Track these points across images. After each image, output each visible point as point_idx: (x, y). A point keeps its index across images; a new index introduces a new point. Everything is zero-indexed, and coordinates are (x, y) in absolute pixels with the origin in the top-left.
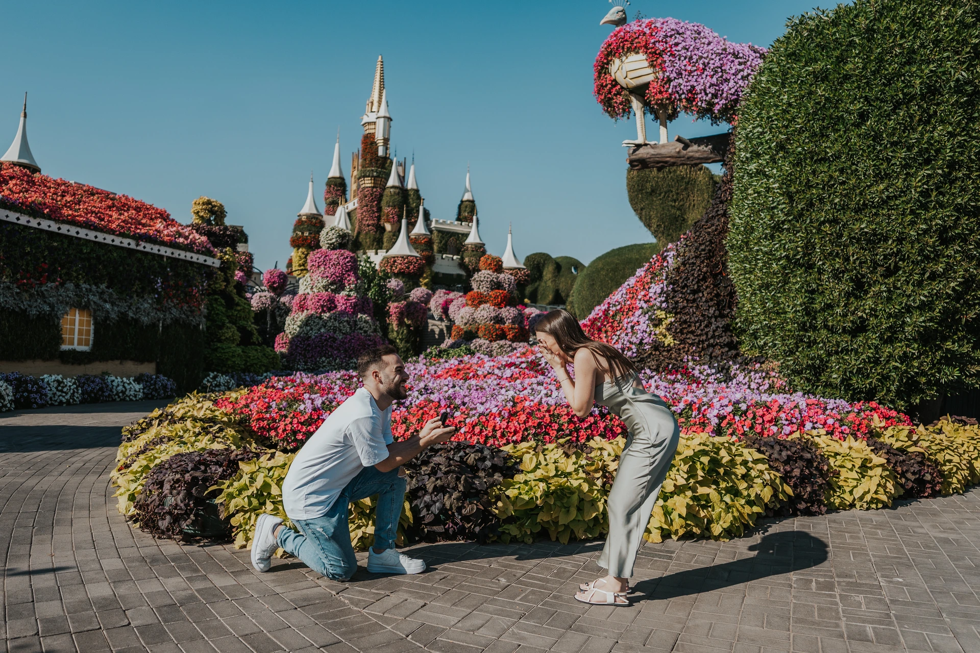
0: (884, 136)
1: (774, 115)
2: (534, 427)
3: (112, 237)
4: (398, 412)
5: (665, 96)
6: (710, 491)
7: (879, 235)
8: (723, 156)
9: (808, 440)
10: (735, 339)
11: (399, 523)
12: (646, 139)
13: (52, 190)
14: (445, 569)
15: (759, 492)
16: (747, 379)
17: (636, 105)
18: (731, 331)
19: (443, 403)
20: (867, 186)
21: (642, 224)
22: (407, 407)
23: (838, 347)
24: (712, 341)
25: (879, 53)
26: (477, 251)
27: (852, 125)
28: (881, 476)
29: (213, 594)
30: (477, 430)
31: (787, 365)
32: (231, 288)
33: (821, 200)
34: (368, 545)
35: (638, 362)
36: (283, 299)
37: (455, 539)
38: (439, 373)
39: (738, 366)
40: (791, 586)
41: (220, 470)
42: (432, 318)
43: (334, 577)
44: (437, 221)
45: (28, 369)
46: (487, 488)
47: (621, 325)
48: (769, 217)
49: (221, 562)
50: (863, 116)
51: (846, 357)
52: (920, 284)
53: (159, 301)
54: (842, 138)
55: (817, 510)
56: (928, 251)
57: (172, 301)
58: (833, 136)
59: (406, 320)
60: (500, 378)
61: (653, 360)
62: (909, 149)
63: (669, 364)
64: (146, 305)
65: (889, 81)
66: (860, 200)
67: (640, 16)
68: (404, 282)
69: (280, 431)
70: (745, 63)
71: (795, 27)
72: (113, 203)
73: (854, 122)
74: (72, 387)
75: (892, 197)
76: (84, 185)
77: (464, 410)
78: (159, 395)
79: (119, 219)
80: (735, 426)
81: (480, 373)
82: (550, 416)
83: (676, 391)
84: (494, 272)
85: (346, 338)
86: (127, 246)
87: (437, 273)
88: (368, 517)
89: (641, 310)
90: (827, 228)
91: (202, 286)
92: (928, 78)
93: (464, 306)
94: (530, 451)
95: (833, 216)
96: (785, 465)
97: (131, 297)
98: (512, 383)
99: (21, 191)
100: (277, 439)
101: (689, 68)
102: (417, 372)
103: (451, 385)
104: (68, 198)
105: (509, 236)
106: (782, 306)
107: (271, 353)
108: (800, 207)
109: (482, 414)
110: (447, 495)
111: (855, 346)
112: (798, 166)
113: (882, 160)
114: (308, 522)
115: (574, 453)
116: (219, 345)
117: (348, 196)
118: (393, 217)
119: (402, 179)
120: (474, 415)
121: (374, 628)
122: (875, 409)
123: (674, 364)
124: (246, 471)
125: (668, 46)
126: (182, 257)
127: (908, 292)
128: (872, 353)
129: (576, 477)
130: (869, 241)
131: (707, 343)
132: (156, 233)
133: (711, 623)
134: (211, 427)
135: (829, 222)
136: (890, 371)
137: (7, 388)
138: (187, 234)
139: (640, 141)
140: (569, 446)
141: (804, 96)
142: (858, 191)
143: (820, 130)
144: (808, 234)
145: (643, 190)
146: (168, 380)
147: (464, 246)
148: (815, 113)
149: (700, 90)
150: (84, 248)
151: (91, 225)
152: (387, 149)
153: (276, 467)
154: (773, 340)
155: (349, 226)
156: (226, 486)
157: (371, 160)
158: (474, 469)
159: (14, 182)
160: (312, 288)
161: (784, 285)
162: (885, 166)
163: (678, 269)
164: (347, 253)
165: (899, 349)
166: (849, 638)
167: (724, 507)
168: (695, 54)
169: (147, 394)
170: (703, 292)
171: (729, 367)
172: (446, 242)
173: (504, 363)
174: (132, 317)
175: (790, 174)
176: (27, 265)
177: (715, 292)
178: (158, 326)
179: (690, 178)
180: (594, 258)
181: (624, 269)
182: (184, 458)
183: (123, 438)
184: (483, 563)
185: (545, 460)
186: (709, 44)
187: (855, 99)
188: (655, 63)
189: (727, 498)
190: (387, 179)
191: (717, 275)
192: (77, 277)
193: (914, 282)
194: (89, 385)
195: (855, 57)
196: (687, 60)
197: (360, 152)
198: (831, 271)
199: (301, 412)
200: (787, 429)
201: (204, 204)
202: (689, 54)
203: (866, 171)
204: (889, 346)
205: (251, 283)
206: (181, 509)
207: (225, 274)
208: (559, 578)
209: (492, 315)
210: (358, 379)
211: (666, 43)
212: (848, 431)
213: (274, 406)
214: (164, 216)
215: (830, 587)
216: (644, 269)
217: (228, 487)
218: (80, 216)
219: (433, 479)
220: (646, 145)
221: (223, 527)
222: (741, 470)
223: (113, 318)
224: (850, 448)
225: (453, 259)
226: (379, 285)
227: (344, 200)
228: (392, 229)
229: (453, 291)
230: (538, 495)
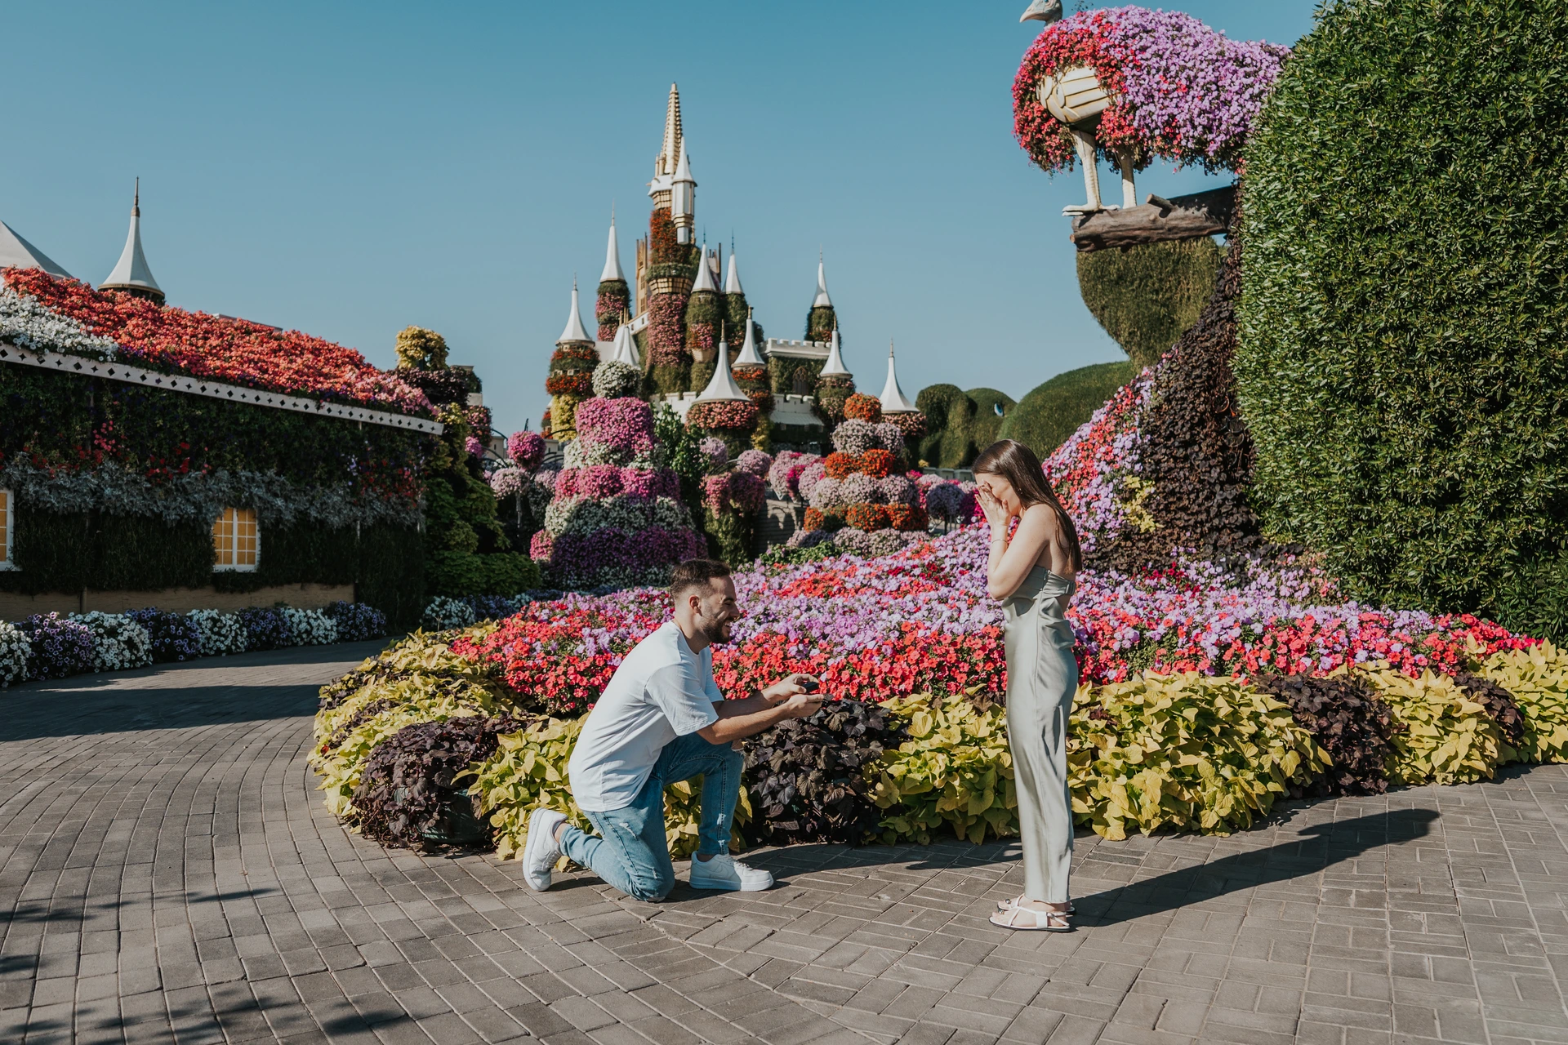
0: (1478, 188)
1: (1299, 161)
2: (932, 669)
3: (281, 397)
4: (726, 651)
5: (1128, 133)
6: (1200, 761)
7: (1474, 346)
8: (1227, 224)
9: (1359, 677)
10: (1254, 517)
11: (735, 819)
12: (1100, 201)
13: (189, 330)
14: (799, 882)
15: (1277, 761)
16: (1274, 581)
17: (1082, 148)
18: (1248, 505)
19: (792, 636)
20: (1453, 269)
21: (1104, 332)
22: (738, 644)
23: (1416, 526)
24: (1216, 522)
25: (1465, 56)
26: (840, 386)
27: (1425, 173)
28: (1475, 731)
29: (474, 923)
30: (845, 675)
31: (1336, 558)
32: (461, 466)
33: (1379, 294)
34: (688, 851)
35: (1099, 559)
36: (539, 478)
37: (816, 840)
38: (786, 587)
39: (1259, 560)
40: (1317, 901)
41: (472, 747)
42: (774, 496)
43: (642, 895)
44: (774, 342)
45: (168, 602)
46: (860, 764)
47: (1070, 501)
48: (1297, 324)
49: (481, 879)
50: (1442, 158)
51: (1429, 543)
52: (1545, 423)
53: (354, 491)
54: (1410, 195)
55: (1373, 786)
56: (1557, 369)
57: (374, 491)
58: (1394, 192)
59: (731, 501)
60: (881, 592)
61: (1122, 555)
62: (1520, 206)
63: (1147, 561)
64: (336, 499)
65: (1483, 99)
66: (1441, 293)
67: (1083, 5)
68: (726, 442)
69: (550, 686)
70: (1255, 73)
71: (1328, 20)
72: (279, 345)
73: (1429, 169)
74: (234, 628)
75: (1495, 284)
76: (234, 319)
77: (825, 646)
78: (360, 634)
79: (289, 369)
80: (1246, 659)
81: (849, 586)
82: (956, 651)
83: (1157, 604)
84: (867, 421)
85: (639, 535)
86: (304, 410)
87: (778, 425)
88: (688, 810)
89: (1101, 477)
90: (1389, 339)
91: (418, 464)
92: (1547, 91)
93: (822, 477)
94: (924, 707)
95: (1400, 319)
96: (1320, 717)
97: (313, 487)
98: (900, 600)
99: (145, 336)
100: (545, 697)
101: (1164, 86)
102: (751, 586)
103: (804, 607)
104: (214, 341)
105: (891, 360)
106: (1324, 464)
107: (525, 563)
108: (1346, 307)
109: (852, 652)
110: (802, 776)
111: (1443, 525)
112: (1340, 242)
113: (1477, 226)
114: (608, 814)
115: (989, 709)
116: (446, 554)
117: (632, 310)
118: (705, 340)
119: (716, 278)
120: (840, 653)
121: (702, 964)
122: (1470, 626)
123: (1156, 561)
124: (508, 748)
125: (1129, 52)
126: (386, 422)
127: (1526, 437)
128: (1470, 535)
129: (992, 744)
130: (1459, 357)
131: (1208, 525)
132: (345, 387)
133: (1190, 954)
134: (449, 683)
135: (1394, 329)
136: (1502, 563)
137: (141, 633)
138: (391, 386)
139: (1091, 205)
140: (982, 699)
141: (1345, 130)
142: (1438, 279)
143: (1374, 182)
144: (1360, 349)
145: (1103, 277)
146: (373, 612)
147: (819, 379)
148: (1364, 156)
149: (1184, 121)
150: (240, 416)
151: (250, 381)
152: (690, 231)
153: (552, 741)
154: (1312, 519)
155: (637, 357)
156: (481, 770)
157: (667, 250)
158: (840, 736)
159: (134, 322)
160: (584, 460)
161: (1326, 431)
162: (1481, 235)
163: (1159, 408)
164: (635, 402)
165: (1515, 527)
166: (1395, 972)
167: (1220, 785)
168: (1174, 64)
169: (344, 633)
170: (1200, 444)
171: (1245, 562)
172: (791, 374)
173: (886, 569)
174: (316, 518)
175: (1329, 255)
176: (160, 446)
177: (1219, 443)
178: (355, 529)
179: (1180, 253)
180: (1029, 390)
181: (1078, 406)
182: (419, 732)
183: (322, 703)
184: (856, 873)
185: (946, 720)
186: (1196, 45)
187: (1429, 131)
188: (1109, 81)
189: (1226, 772)
190: (693, 280)
191: (1222, 415)
192: (232, 461)
193: (1534, 420)
194: (258, 624)
195: (1425, 64)
196: (1161, 73)
197: (649, 239)
198: (1400, 408)
199: (579, 656)
200: (1327, 662)
201: (413, 337)
202: (1163, 63)
203: (1451, 245)
204: (1498, 522)
205: (489, 455)
206: (420, 805)
207: (451, 444)
208: (969, 893)
209: (868, 490)
210: (662, 601)
211: (1126, 48)
212: (1424, 662)
213: (538, 648)
214: (355, 361)
215: (1377, 900)
216: (1105, 410)
217: (485, 771)
218: (233, 368)
219: (779, 752)
220: (1101, 211)
221: (479, 829)
222: (1249, 728)
223: (288, 521)
224: (1427, 689)
225: (802, 401)
226: (688, 449)
227: (626, 316)
228: (704, 358)
229: (805, 452)
230: (936, 772)
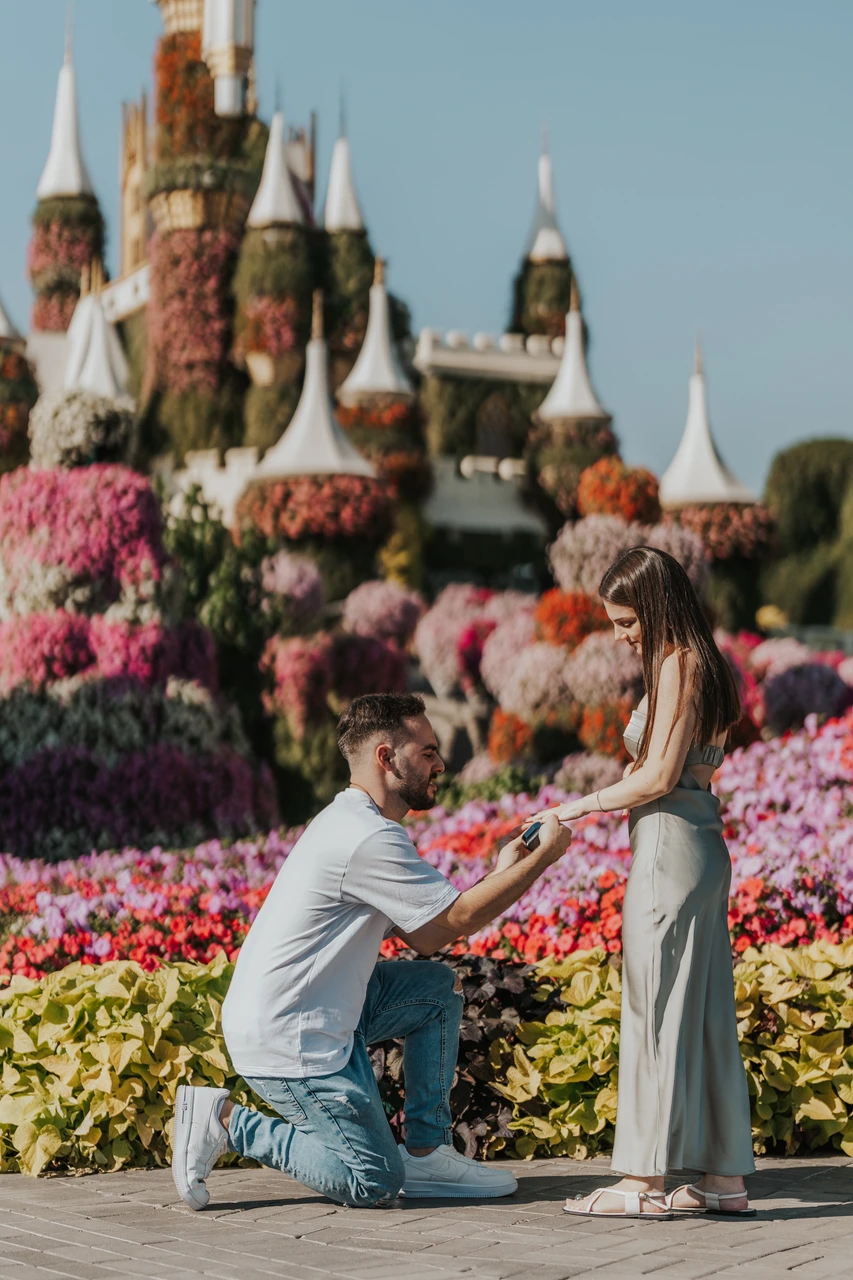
26: (584, 441)
42: (428, 688)
44: (437, 344)
46: (485, 1040)
59: (331, 699)
68: (320, 567)
84: (628, 521)
85: (129, 763)
87: (443, 530)
93: (530, 643)
94: (591, 965)
105: (699, 383)
109: (515, 922)
118: (277, 334)
119: (305, 191)
147: (535, 425)
152: (246, 84)
155: (122, 374)
157: (191, 128)
160: (10, 600)
164: (121, 476)
172: (473, 413)
190: (250, 197)
197: (152, 102)
225: (497, 476)
226: (235, 581)
227: (97, 278)
228: (276, 375)
229: (502, 588)
230: (598, 1052)
